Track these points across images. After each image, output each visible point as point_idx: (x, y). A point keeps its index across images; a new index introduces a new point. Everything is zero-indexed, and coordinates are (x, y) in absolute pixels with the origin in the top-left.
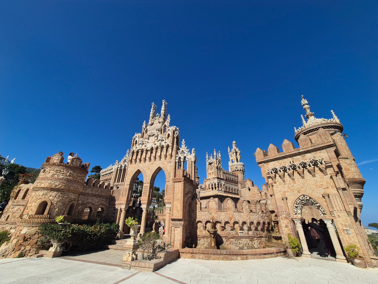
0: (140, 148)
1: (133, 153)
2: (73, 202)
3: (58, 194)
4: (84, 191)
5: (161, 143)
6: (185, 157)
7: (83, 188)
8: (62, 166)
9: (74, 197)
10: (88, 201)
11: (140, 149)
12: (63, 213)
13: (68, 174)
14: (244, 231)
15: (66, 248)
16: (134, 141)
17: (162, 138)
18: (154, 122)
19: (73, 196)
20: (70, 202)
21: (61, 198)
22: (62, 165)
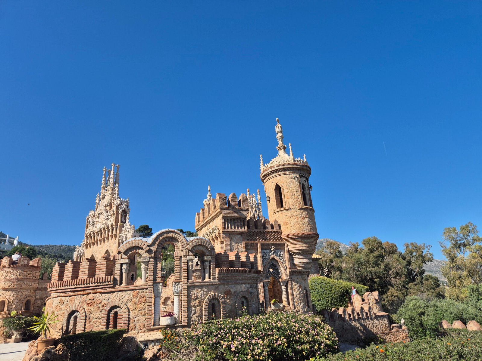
0: (92, 231)
1: (87, 236)
2: (28, 298)
3: (12, 293)
4: (39, 287)
5: (107, 222)
7: (38, 284)
8: (11, 268)
9: (28, 294)
10: (46, 295)
11: (92, 232)
12: (20, 309)
13: (18, 274)
15: (24, 336)
16: (87, 222)
17: (107, 216)
18: (106, 194)
19: (27, 293)
20: (25, 298)
21: (15, 296)
22: (11, 266)
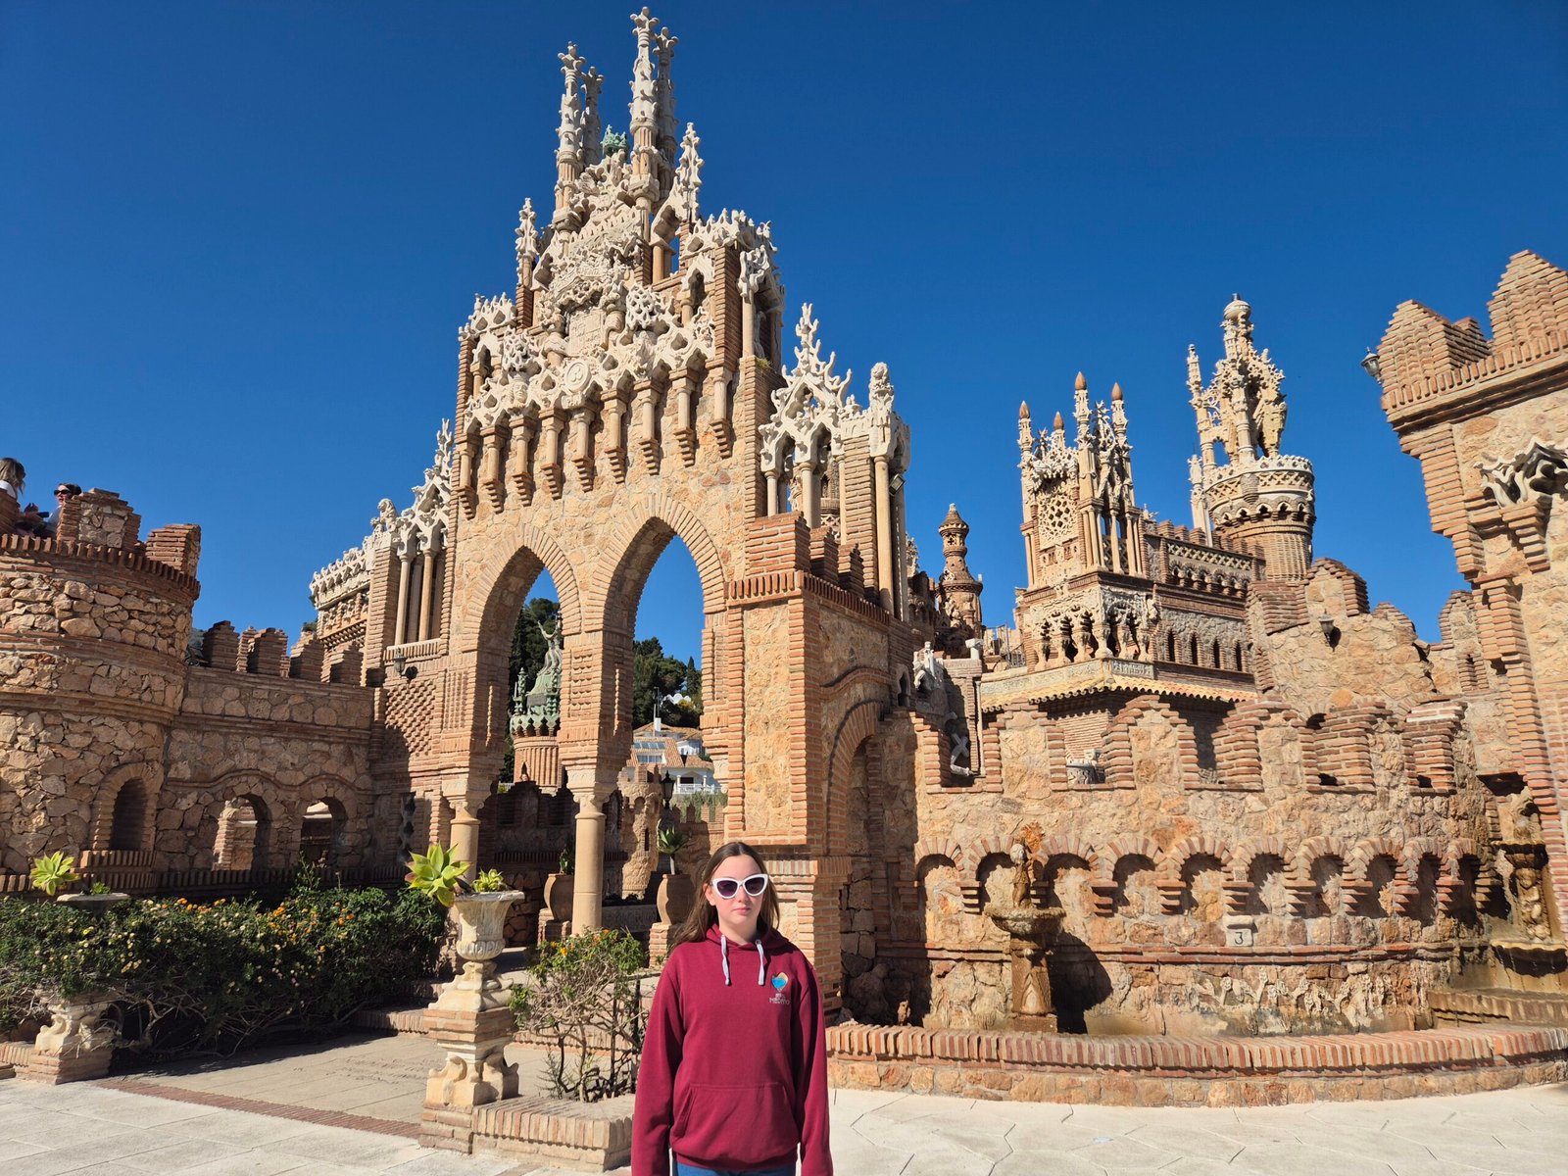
0: (517, 404)
1: (475, 439)
2: (131, 772)
3: (24, 725)
4: (192, 706)
5: (651, 349)
6: (823, 438)
7: (186, 688)
8: (12, 554)
9: (130, 744)
10: (230, 763)
11: (516, 411)
12: (80, 839)
13: (62, 601)
14: (1263, 917)
15: (129, 1032)
16: (470, 357)
17: (652, 314)
18: (592, 200)
19: (123, 738)
20: (110, 771)
21: (47, 750)
22: (14, 546)
